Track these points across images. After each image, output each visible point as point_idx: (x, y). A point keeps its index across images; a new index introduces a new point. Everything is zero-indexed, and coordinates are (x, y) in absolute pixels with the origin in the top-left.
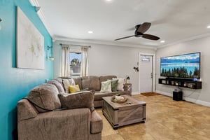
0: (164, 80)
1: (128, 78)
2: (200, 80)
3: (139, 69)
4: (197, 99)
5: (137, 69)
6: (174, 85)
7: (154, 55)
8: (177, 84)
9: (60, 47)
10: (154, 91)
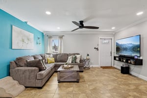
0: (117, 57)
1: (88, 55)
2: (141, 58)
3: (99, 49)
4: (139, 74)
5: (97, 49)
6: (123, 61)
7: (113, 38)
8: (124, 61)
9: (47, 37)
10: (113, 66)
